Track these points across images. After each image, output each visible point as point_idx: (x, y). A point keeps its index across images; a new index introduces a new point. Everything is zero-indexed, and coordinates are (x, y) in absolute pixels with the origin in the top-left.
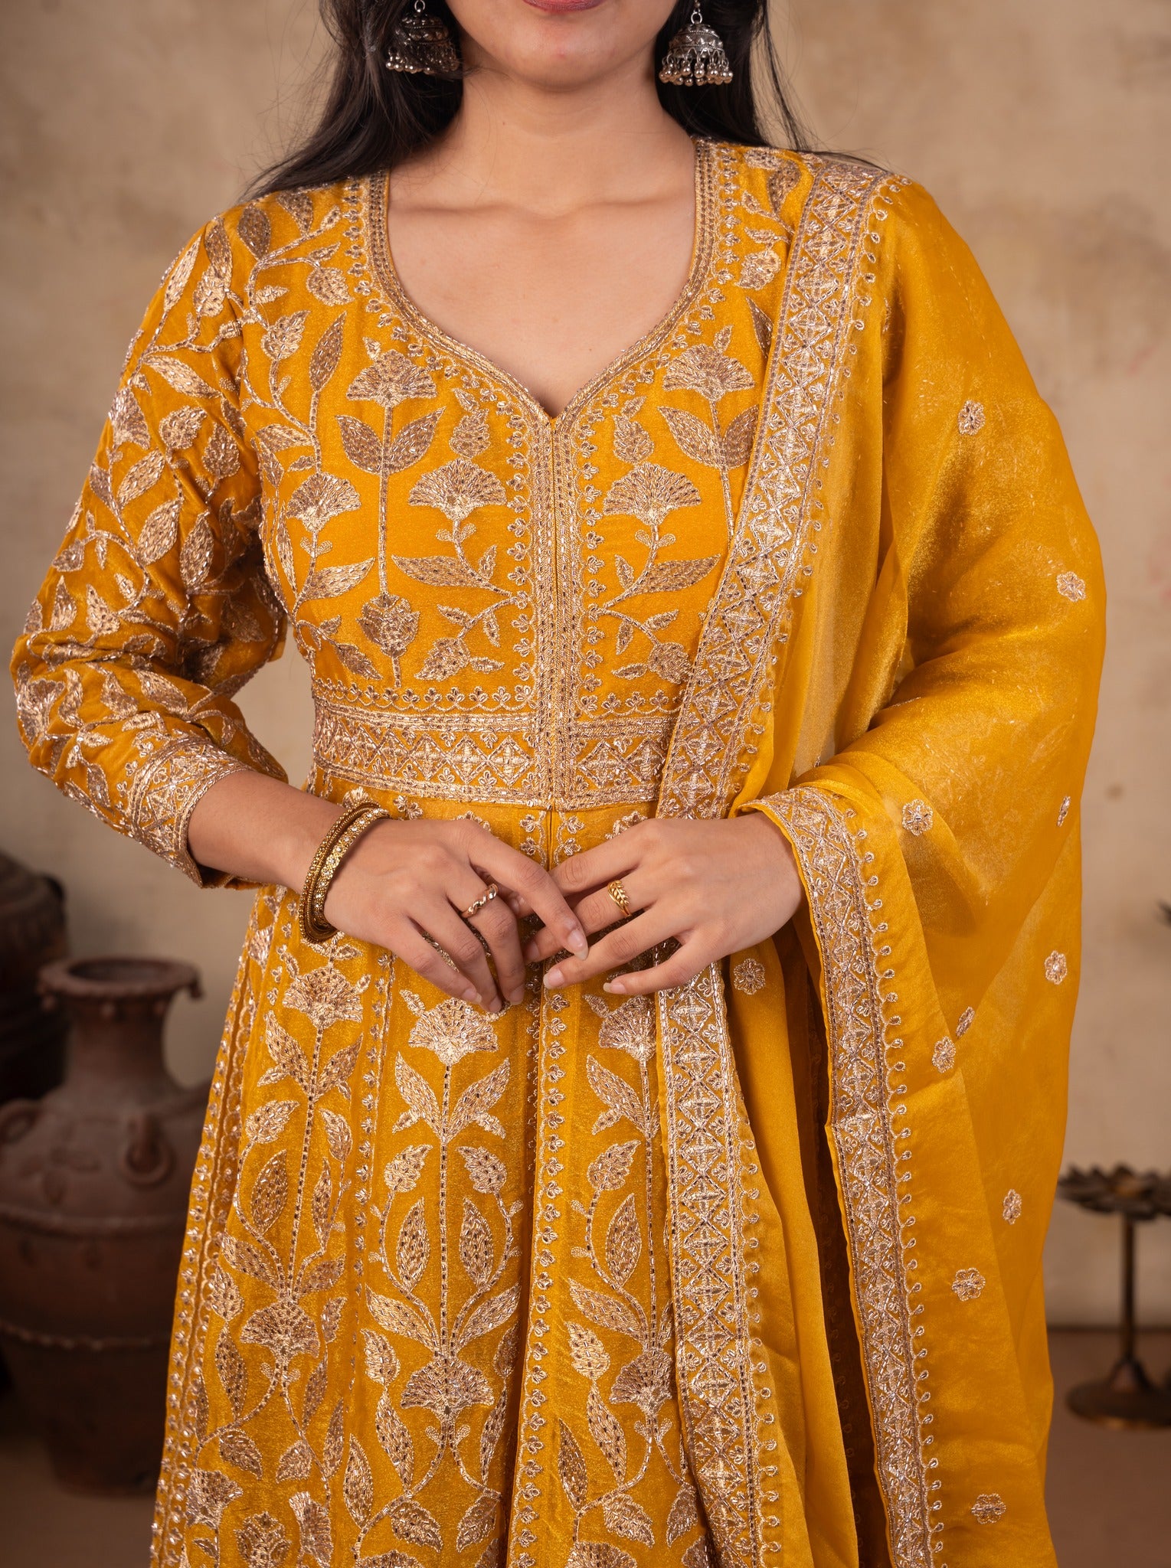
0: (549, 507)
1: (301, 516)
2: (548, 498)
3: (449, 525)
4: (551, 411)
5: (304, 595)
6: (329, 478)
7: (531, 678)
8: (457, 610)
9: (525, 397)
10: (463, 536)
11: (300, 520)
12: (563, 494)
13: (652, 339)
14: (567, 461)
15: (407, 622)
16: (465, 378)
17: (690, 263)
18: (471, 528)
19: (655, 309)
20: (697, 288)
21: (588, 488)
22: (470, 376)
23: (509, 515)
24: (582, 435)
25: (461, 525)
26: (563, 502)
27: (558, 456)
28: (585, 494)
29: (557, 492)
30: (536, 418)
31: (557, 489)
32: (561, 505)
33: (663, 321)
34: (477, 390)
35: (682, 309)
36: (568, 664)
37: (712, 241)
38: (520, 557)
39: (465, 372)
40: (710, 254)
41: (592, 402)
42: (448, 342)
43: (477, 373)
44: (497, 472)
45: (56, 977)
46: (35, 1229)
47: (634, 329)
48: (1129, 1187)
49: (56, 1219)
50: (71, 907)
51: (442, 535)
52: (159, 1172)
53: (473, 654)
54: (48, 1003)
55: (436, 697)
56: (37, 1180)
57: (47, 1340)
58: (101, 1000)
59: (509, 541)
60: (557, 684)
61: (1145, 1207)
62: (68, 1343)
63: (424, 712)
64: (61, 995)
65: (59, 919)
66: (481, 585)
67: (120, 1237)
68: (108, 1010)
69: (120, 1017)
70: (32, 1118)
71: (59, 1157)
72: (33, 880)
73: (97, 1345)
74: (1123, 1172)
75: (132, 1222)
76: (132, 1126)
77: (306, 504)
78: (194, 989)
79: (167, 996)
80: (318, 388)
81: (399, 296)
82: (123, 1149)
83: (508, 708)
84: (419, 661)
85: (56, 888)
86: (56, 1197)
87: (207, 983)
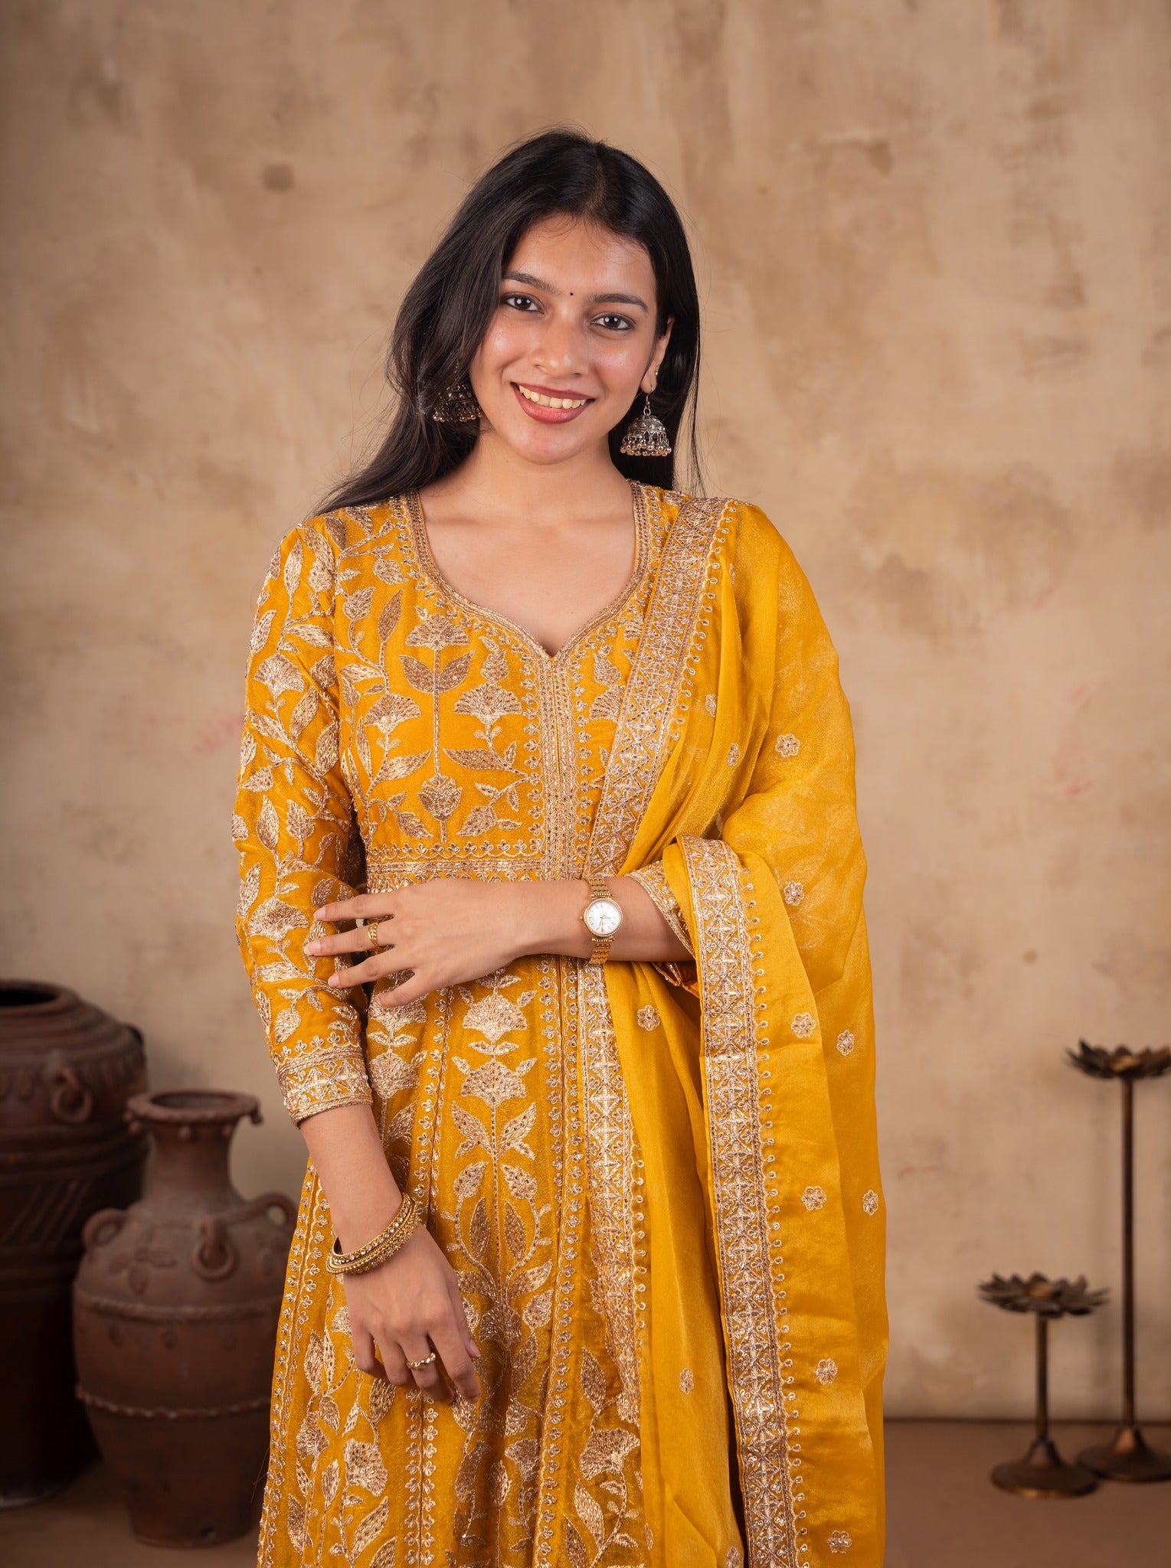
0: (552, 716)
1: (376, 723)
2: (551, 710)
3: (483, 727)
4: (551, 653)
5: (378, 779)
6: (396, 696)
7: (541, 834)
8: (488, 787)
9: (532, 642)
10: (493, 735)
11: (376, 726)
12: (561, 707)
13: (614, 608)
14: (564, 685)
15: (453, 795)
16: (488, 629)
17: (634, 563)
18: (497, 729)
19: (613, 589)
20: (641, 578)
21: (579, 702)
22: (491, 628)
23: (525, 721)
24: (573, 668)
25: (492, 727)
26: (561, 711)
27: (557, 682)
28: (577, 706)
29: (557, 706)
30: (540, 656)
31: (557, 703)
32: (560, 714)
33: (619, 597)
34: (497, 637)
35: (631, 591)
36: (568, 822)
37: (648, 549)
38: (533, 749)
39: (488, 626)
40: (647, 558)
41: (578, 646)
42: (474, 608)
43: (496, 626)
44: (515, 691)
45: (140, 1105)
46: (122, 1316)
47: (601, 601)
48: (1041, 1291)
49: (140, 1308)
50: (149, 1050)
51: (478, 734)
52: (225, 1269)
53: (499, 818)
54: (135, 1127)
55: (472, 848)
56: (124, 1274)
57: (130, 1411)
58: (178, 1124)
59: (526, 738)
60: (560, 838)
61: (1055, 1307)
62: (148, 1414)
63: (464, 859)
64: (145, 1120)
65: (141, 1060)
66: (506, 768)
67: (193, 1322)
68: (184, 1132)
69: (194, 1139)
70: (119, 1224)
71: (142, 1255)
72: (119, 1028)
73: (173, 1415)
74: (1038, 1279)
75: (203, 1310)
76: (203, 1230)
77: (379, 715)
78: (255, 1116)
79: (234, 1121)
80: (384, 639)
81: (439, 578)
82: (197, 1248)
83: (525, 855)
84: (461, 823)
85: (137, 1035)
86: (140, 1290)
87: (264, 1111)
